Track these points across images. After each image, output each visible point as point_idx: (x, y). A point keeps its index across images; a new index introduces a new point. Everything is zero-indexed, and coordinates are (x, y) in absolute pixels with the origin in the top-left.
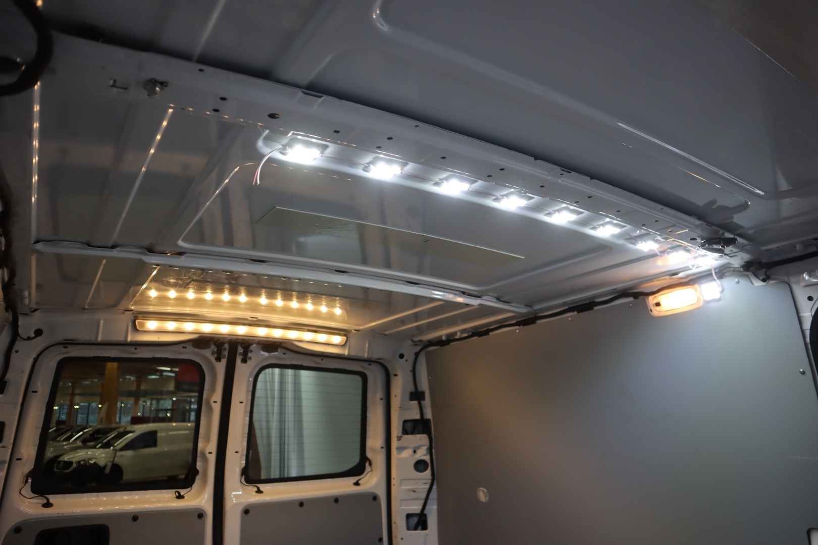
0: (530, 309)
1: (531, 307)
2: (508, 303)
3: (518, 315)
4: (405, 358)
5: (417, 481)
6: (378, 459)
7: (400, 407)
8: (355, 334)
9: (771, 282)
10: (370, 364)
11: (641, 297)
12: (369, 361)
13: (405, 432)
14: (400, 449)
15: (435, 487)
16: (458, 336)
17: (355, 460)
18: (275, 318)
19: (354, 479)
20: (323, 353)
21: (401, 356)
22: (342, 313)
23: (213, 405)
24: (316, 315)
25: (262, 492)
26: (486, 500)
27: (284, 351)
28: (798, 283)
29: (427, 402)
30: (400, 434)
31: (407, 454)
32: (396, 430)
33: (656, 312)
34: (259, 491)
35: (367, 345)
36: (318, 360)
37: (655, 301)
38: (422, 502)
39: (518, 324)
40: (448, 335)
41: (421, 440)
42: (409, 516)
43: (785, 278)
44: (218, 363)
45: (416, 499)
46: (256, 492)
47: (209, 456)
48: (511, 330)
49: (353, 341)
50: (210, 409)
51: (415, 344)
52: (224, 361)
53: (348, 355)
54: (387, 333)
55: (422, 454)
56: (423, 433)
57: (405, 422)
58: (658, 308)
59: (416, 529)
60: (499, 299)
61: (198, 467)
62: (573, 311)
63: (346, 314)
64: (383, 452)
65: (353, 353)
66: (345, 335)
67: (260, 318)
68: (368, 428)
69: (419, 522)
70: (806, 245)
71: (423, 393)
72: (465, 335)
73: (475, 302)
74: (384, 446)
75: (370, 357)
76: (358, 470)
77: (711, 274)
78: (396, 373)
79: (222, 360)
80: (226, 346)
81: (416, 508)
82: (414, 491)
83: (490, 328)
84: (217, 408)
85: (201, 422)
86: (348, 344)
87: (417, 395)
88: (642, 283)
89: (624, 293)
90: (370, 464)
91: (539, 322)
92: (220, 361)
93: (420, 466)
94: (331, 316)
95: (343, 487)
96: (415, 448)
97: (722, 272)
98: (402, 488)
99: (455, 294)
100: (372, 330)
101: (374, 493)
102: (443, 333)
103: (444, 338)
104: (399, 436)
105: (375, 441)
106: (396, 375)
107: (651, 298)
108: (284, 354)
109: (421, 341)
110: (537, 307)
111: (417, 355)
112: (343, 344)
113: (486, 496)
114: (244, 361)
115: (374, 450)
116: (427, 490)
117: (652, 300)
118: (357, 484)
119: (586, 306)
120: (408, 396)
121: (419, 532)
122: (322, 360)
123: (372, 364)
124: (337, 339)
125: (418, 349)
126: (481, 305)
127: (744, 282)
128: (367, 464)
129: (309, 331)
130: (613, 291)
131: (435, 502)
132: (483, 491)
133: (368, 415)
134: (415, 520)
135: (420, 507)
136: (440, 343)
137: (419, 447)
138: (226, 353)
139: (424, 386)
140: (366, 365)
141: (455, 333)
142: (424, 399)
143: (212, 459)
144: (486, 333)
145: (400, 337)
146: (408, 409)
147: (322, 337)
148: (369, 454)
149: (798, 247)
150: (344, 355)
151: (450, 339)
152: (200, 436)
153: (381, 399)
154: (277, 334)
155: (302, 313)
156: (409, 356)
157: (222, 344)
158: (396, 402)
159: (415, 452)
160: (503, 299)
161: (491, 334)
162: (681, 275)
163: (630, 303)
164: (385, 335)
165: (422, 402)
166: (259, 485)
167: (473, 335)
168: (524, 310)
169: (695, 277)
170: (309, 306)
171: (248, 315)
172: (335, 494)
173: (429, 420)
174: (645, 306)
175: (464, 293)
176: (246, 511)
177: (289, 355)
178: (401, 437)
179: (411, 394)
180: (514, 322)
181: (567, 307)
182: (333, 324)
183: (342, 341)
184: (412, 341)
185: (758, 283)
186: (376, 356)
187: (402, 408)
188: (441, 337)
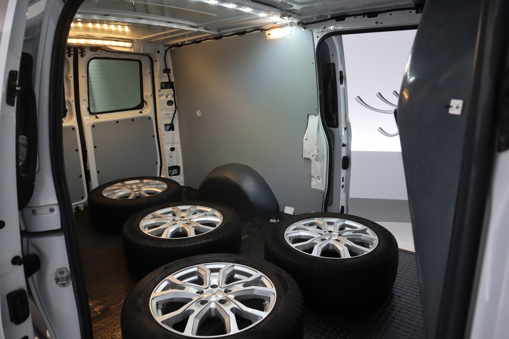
0: (219, 33)
1: (219, 32)
2: (209, 30)
3: (213, 35)
4: (160, 53)
5: (169, 110)
6: (150, 101)
7: (159, 76)
8: (136, 41)
9: (307, 30)
10: (143, 56)
11: (263, 31)
12: (143, 55)
13: (162, 88)
14: (160, 96)
15: (177, 112)
16: (186, 43)
17: (138, 102)
18: (97, 35)
19: (140, 110)
20: (120, 51)
21: (159, 52)
22: (130, 31)
23: (70, 78)
24: (117, 32)
25: (98, 118)
26: (200, 115)
27: (101, 51)
28: (315, 31)
29: (172, 74)
30: (160, 89)
31: (163, 98)
32: (158, 87)
33: (269, 37)
34: (97, 117)
35: (142, 46)
36: (118, 54)
37: (268, 33)
38: (172, 119)
39: (214, 38)
40: (182, 42)
41: (170, 91)
42: (166, 125)
43: (311, 29)
44: (69, 58)
45: (169, 118)
46: (96, 118)
47: (72, 102)
48: (210, 41)
49: (135, 45)
50: (69, 80)
51: (165, 46)
52: (72, 57)
53: (134, 52)
54: (151, 41)
55: (170, 98)
56: (170, 88)
57: (162, 83)
58: (269, 36)
59: (169, 130)
60: (206, 28)
61: (67, 108)
62: (237, 35)
63: (131, 31)
64: (152, 97)
65: (136, 51)
66: (131, 42)
67: (90, 35)
68: (144, 87)
69: (171, 127)
70: (318, 18)
71: (170, 70)
72: (190, 42)
73: (196, 30)
74: (152, 95)
75: (144, 52)
76: (140, 107)
77: (288, 24)
78: (156, 60)
79: (71, 56)
80: (72, 49)
81: (169, 122)
82: (168, 114)
83: (201, 40)
84: (72, 80)
85: (65, 87)
86: (133, 46)
87: (167, 71)
88: (264, 25)
89: (257, 29)
90: (146, 104)
91: (223, 38)
92: (70, 57)
93: (170, 103)
94: (124, 33)
95: (135, 114)
96: (167, 95)
97: (291, 24)
98: (162, 113)
99: (187, 27)
100: (145, 40)
101: (150, 116)
102: (179, 41)
103: (180, 44)
104: (159, 90)
105: (148, 93)
106: (156, 61)
107: (267, 31)
108: (101, 52)
109: (168, 45)
110: (222, 32)
111: (166, 51)
112: (131, 46)
113: (200, 114)
114: (82, 56)
115: (147, 97)
116: (173, 113)
117: (267, 32)
118: (141, 112)
119: (242, 33)
120: (162, 71)
121: (171, 132)
122: (120, 54)
123: (144, 56)
124: (128, 45)
125: (166, 48)
126: (198, 31)
127: (298, 29)
128: (145, 103)
129: (114, 40)
130: (253, 28)
131: (177, 119)
132: (199, 111)
133: (143, 81)
134: (169, 127)
135: (171, 121)
136: (177, 45)
137: (169, 95)
138: (72, 53)
139: (170, 66)
140: (141, 56)
141: (185, 41)
142: (170, 72)
143: (73, 104)
144: (200, 42)
145: (158, 43)
146: (163, 77)
147: (121, 44)
148: (145, 99)
149: (315, 18)
150: (132, 52)
151: (182, 44)
152: (65, 94)
153: (149, 73)
154: (100, 43)
155: (110, 31)
156: (162, 52)
157: (71, 48)
158: (157, 74)
159: (167, 97)
160: (207, 29)
161: (202, 42)
162: (277, 24)
163: (259, 33)
164: (151, 42)
165: (169, 74)
166: (96, 115)
167: (194, 42)
168: (216, 33)
169: (283, 25)
170: (113, 27)
171: (84, 33)
172: (132, 117)
173: (173, 82)
174: (265, 34)
175: (191, 26)
176: (93, 126)
177: (103, 53)
178: (160, 90)
179: (164, 70)
180: (212, 37)
181: (235, 33)
182: (125, 37)
183: (131, 45)
184: (164, 44)
185: (303, 30)
186: (146, 52)
187: (160, 77)
188: (178, 43)
